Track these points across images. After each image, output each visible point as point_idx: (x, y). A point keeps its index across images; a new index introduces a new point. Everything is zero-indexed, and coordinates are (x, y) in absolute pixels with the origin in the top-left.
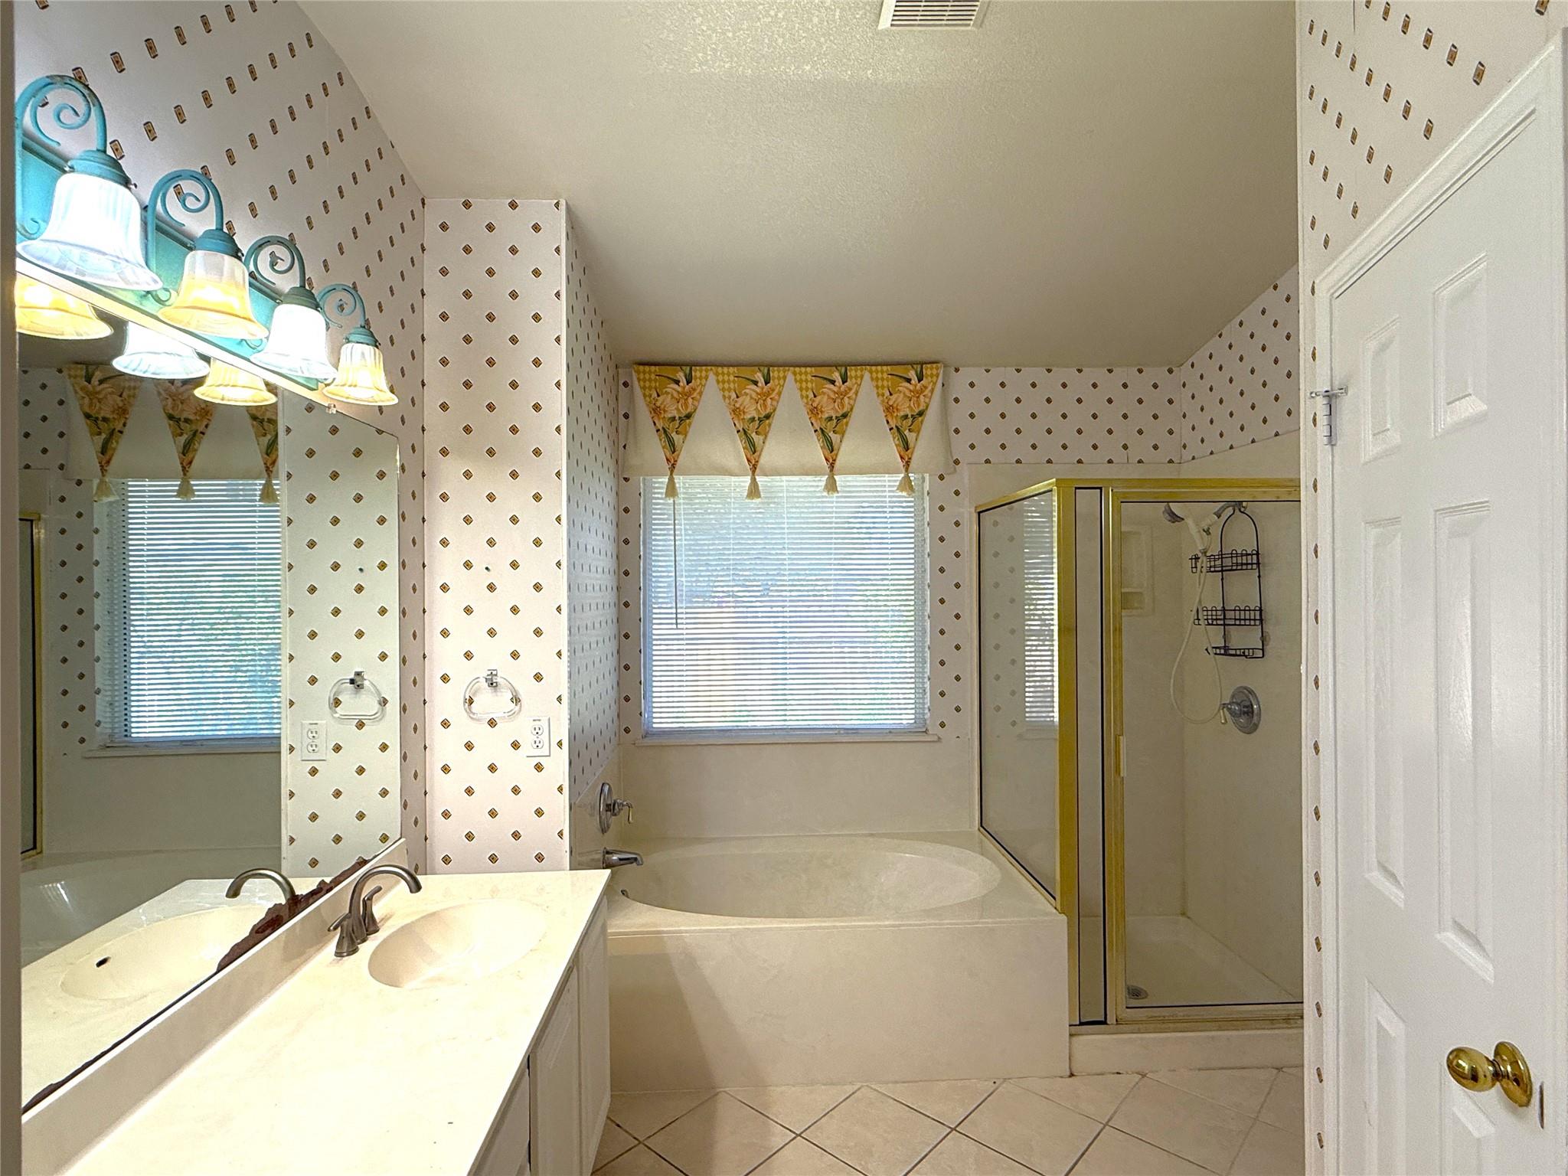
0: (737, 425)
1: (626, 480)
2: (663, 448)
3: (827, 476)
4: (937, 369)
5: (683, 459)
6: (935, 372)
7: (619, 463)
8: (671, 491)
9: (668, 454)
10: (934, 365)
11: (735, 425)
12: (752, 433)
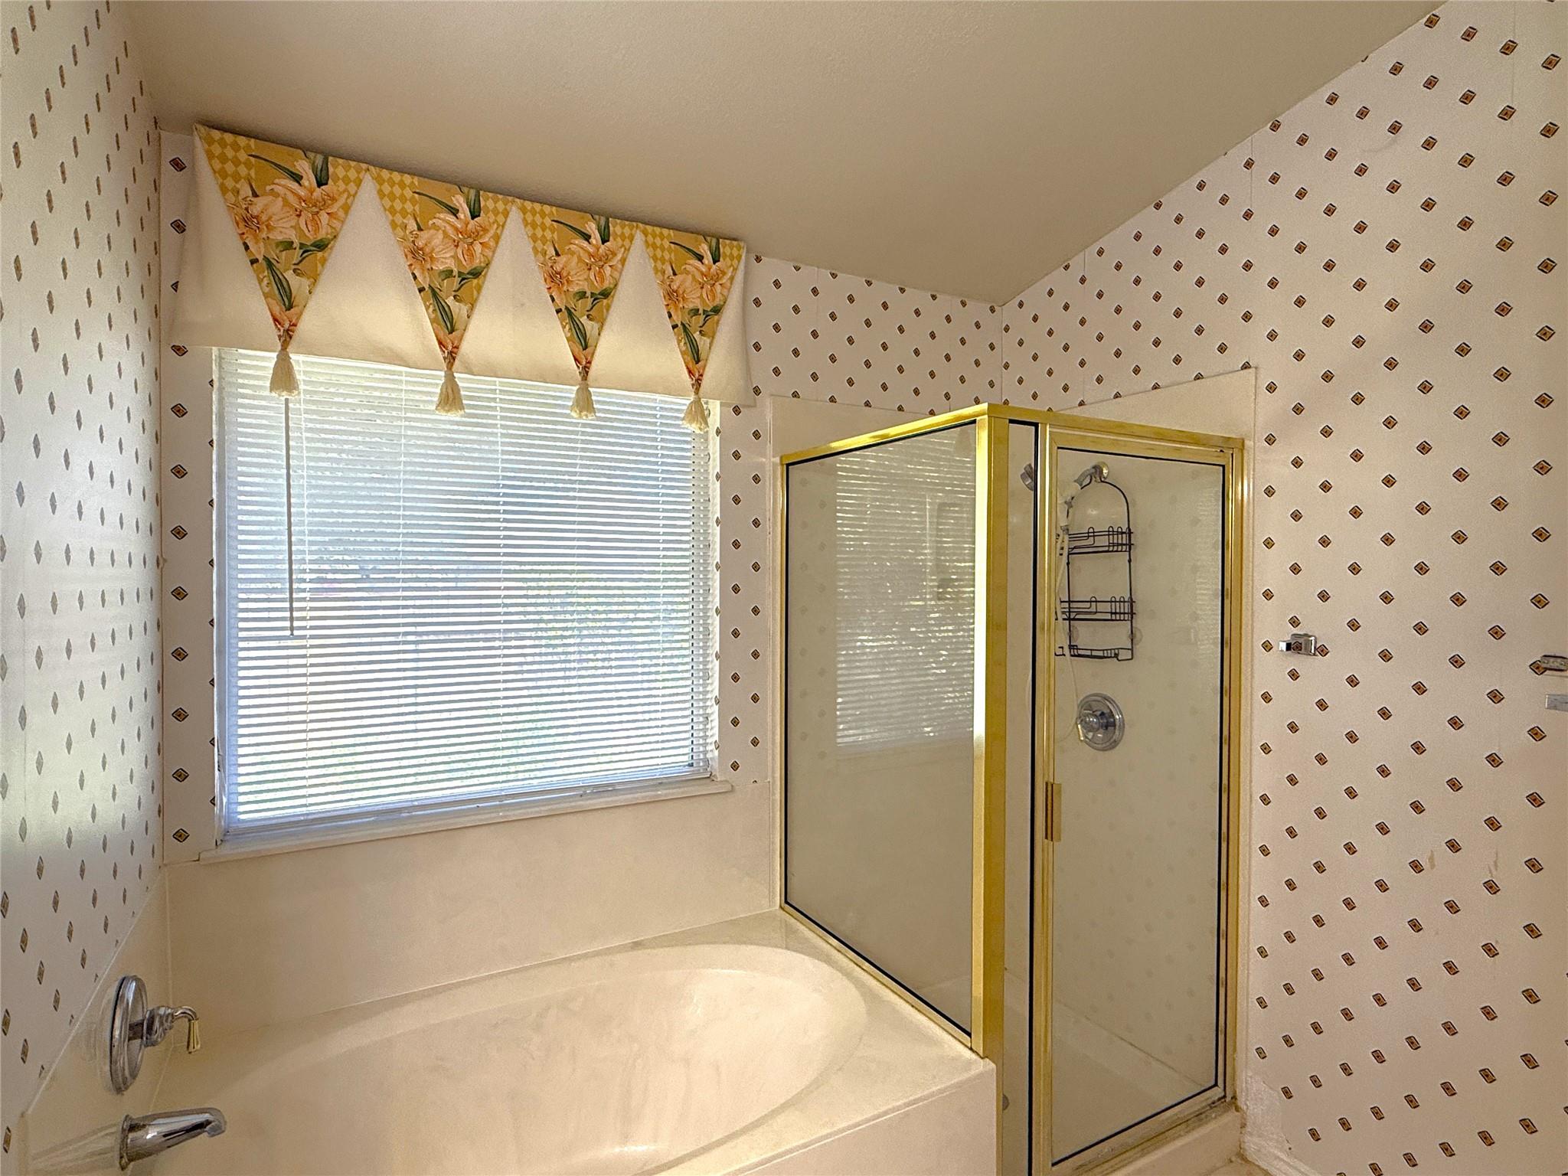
0: (420, 279)
1: (179, 350)
2: (266, 296)
3: (577, 387)
4: (739, 248)
5: (309, 323)
6: (735, 252)
7: (162, 314)
8: (284, 378)
9: (277, 309)
10: (735, 243)
11: (415, 278)
12: (447, 297)
